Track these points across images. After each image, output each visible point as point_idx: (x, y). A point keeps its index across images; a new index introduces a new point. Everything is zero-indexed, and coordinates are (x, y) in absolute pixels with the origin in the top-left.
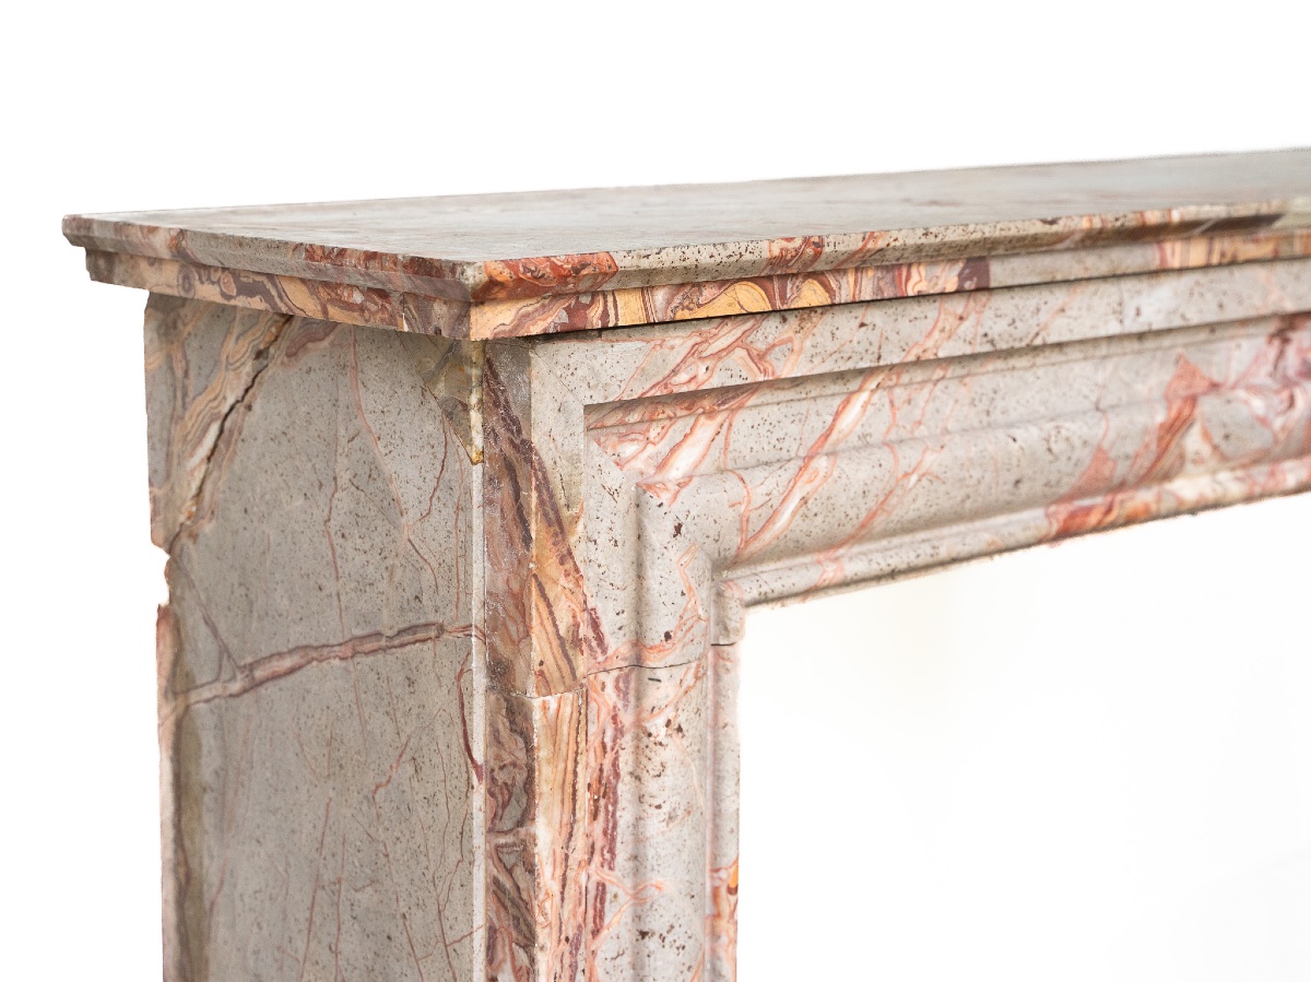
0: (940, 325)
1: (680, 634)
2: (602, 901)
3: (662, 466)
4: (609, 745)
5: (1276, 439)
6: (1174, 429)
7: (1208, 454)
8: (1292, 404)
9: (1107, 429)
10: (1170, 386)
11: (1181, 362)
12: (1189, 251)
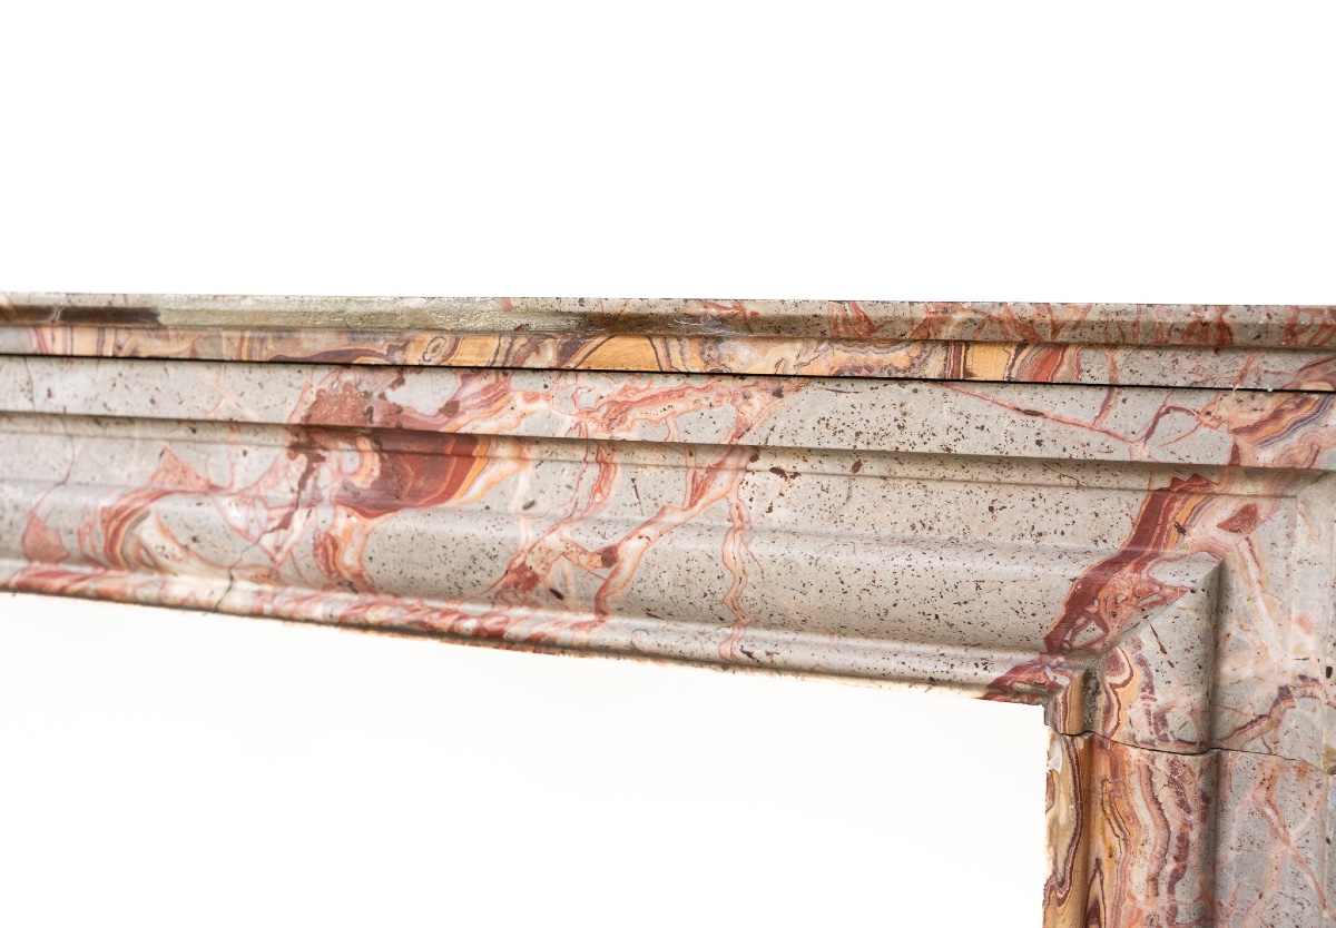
5: (272, 559)
6: (121, 517)
7: (178, 552)
8: (285, 524)
9: (42, 499)
10: (153, 478)
11: (166, 455)
12: (72, 340)
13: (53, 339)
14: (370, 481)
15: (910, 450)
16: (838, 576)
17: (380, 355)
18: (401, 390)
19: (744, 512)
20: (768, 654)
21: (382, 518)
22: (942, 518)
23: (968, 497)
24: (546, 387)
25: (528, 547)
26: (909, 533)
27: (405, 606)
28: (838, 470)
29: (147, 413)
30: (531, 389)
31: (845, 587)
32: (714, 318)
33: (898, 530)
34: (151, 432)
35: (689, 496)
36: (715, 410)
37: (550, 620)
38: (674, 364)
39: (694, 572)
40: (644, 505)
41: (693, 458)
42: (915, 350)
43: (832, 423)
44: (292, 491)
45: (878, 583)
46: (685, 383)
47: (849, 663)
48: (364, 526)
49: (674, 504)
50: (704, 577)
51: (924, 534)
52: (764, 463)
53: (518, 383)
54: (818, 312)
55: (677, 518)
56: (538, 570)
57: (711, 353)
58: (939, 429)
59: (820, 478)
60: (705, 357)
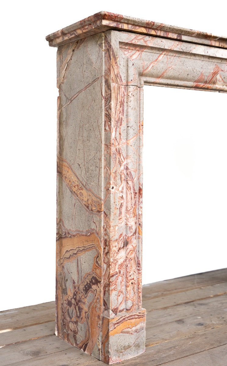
0: (174, 45)
1: (133, 81)
2: (122, 121)
3: (131, 57)
4: (123, 97)
6: (215, 74)
9: (203, 70)
10: (214, 69)
12: (216, 43)
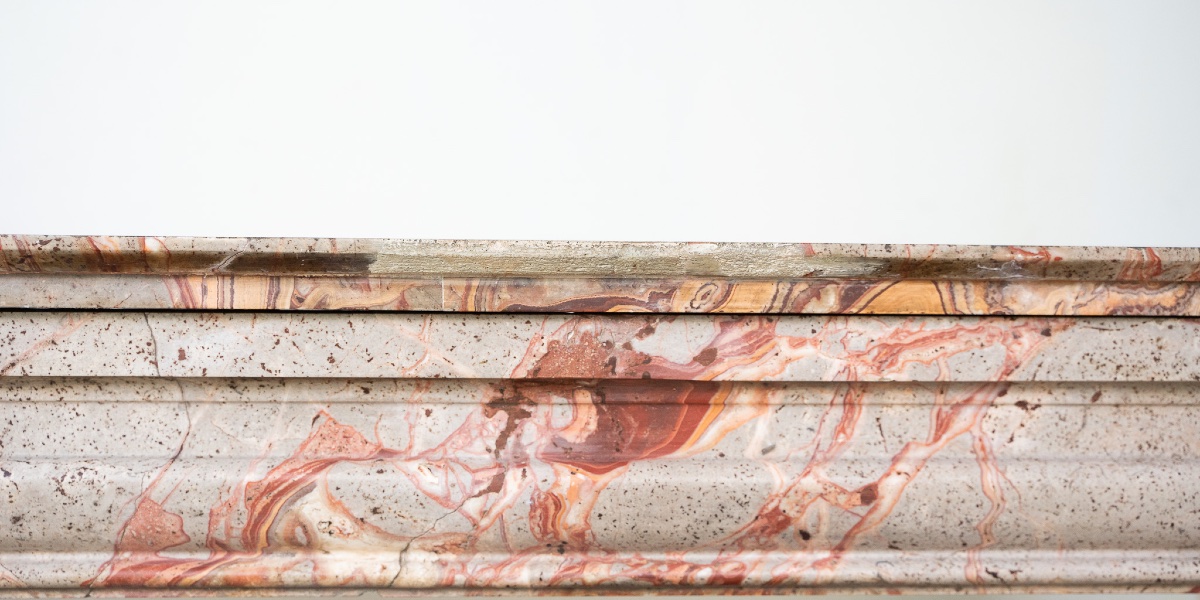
5: (475, 525)
6: (276, 492)
7: (349, 526)
8: (497, 486)
9: (159, 478)
10: (303, 446)
11: (322, 420)
12: (232, 292)
13: (205, 291)
14: (585, 435)
15: (1165, 379)
16: (1090, 496)
17: (640, 303)
18: (650, 339)
19: (987, 444)
20: (1012, 572)
21: (614, 472)
22: (1166, 438)
23: (1188, 419)
24: (814, 331)
25: (782, 491)
26: (1137, 453)
27: (622, 562)
28: (1079, 400)
29: (323, 373)
30: (797, 335)
31: (1095, 505)
32: (1017, 263)
33: (1127, 451)
34: (306, 394)
35: (933, 432)
36: (986, 349)
37: (787, 561)
38: (958, 307)
39: (954, 503)
40: (888, 442)
41: (943, 396)
42: (1180, 291)
43: (1095, 358)
44: (489, 450)
45: (1125, 499)
46: (957, 325)
47: (1086, 574)
48: (594, 483)
49: (918, 440)
50: (963, 507)
51: (1150, 453)
52: (1012, 397)
53: (784, 329)
54: (1117, 257)
55: (922, 452)
56: (792, 513)
57: (995, 296)
58: (1189, 360)
59: (1059, 409)
60: (989, 300)
